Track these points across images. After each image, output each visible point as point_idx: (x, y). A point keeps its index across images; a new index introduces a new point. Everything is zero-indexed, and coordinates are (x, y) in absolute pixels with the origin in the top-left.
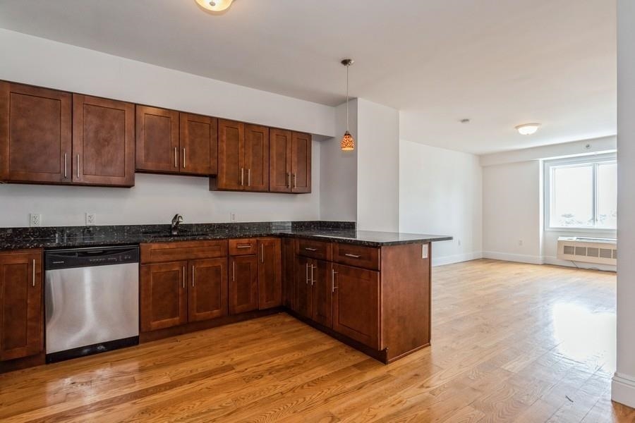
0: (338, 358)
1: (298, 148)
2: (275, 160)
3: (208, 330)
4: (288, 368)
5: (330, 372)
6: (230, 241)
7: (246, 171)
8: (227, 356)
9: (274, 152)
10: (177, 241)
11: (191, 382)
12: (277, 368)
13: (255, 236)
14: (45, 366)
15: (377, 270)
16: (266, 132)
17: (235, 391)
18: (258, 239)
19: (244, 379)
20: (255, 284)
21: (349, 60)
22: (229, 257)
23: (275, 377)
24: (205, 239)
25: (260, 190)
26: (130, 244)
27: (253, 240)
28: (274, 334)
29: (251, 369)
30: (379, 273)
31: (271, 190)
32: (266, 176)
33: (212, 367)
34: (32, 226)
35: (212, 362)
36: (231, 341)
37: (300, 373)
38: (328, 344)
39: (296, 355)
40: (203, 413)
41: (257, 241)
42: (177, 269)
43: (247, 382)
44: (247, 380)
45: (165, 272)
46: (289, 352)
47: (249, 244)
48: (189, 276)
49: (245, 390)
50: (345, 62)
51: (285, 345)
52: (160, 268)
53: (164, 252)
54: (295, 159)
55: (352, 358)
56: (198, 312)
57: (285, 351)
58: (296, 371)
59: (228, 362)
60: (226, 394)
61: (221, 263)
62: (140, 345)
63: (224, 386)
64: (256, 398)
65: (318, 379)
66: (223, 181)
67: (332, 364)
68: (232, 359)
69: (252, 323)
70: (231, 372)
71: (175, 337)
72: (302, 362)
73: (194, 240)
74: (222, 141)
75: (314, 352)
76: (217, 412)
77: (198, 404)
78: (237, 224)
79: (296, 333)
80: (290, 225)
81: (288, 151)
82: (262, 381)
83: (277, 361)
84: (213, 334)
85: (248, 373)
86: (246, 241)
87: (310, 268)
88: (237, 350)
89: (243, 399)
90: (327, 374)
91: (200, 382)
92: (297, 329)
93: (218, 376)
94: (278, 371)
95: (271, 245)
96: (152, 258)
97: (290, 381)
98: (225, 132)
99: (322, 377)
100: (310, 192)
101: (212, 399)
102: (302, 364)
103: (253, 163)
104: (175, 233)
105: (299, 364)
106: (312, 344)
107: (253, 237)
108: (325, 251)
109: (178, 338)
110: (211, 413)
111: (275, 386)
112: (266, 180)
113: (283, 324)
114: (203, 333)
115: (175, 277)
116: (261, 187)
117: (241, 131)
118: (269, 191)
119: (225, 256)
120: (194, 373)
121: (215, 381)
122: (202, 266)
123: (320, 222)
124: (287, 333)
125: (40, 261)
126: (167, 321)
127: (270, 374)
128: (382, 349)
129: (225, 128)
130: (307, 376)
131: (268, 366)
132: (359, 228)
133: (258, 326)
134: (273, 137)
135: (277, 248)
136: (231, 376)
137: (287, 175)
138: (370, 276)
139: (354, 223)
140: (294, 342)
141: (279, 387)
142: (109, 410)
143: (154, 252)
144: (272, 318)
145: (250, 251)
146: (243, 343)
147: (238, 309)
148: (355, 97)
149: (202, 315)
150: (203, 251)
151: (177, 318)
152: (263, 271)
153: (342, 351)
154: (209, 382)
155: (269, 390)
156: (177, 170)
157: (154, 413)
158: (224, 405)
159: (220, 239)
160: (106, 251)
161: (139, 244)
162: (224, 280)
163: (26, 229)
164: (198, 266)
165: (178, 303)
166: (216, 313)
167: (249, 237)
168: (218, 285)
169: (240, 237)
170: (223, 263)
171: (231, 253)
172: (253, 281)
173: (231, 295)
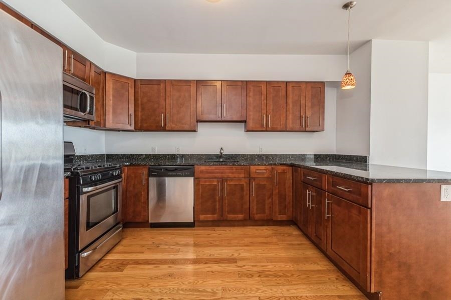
0: (325, 283)
1: (312, 95)
2: (291, 106)
3: (236, 228)
4: (276, 276)
5: (312, 295)
6: (251, 167)
7: (267, 116)
8: (237, 251)
9: (290, 101)
10: (216, 165)
11: (206, 263)
12: (267, 273)
13: (271, 165)
14: (150, 229)
15: (368, 208)
16: (283, 86)
17: (228, 282)
18: (273, 166)
19: (239, 274)
20: (270, 200)
21: (351, 3)
22: (250, 178)
23: (261, 280)
24: (233, 165)
25: (278, 130)
26: (189, 166)
27: (269, 167)
28: (279, 242)
29: (248, 267)
30: (369, 211)
31: (287, 130)
32: (283, 119)
33: (224, 256)
34: (153, 153)
35: (225, 252)
36: (245, 239)
37: (284, 285)
38: (322, 265)
39: (289, 267)
40: (199, 291)
41: (272, 168)
42: (216, 183)
43: (239, 277)
44: (241, 275)
45: (208, 185)
46: (282, 262)
47: (266, 170)
48: (222, 190)
49: (234, 283)
50: (346, 6)
51: (283, 254)
52: (205, 182)
53: (208, 172)
54: (309, 104)
55: (341, 287)
56: (228, 214)
57: (280, 260)
58: (280, 282)
59: (236, 255)
60: (221, 282)
61: (244, 182)
62: (195, 228)
63: (223, 274)
64: (239, 294)
65: (297, 297)
66: (251, 124)
67: (316, 287)
68: (240, 254)
69: (267, 229)
70: (233, 264)
71: (214, 228)
72: (289, 275)
73: (226, 165)
74: (250, 96)
75: (304, 269)
76: (208, 294)
77: (200, 282)
78: (264, 155)
79: (297, 246)
80: (313, 157)
81: (303, 98)
82: (250, 281)
83: (270, 266)
84: (237, 231)
85: (243, 270)
86: (263, 167)
87: (309, 194)
88: (245, 248)
89: (230, 290)
90: (308, 295)
91: (211, 265)
92: (299, 243)
93: (223, 265)
94: (266, 276)
95: (284, 172)
96: (201, 175)
97: (271, 290)
98: (252, 90)
99: (301, 297)
100: (323, 130)
101: (211, 282)
102: (289, 277)
103: (273, 110)
104: (222, 160)
105: (287, 276)
106: (306, 260)
107: (268, 165)
108: (321, 181)
109: (216, 228)
110: (205, 293)
111: (258, 289)
112: (283, 122)
113: (290, 235)
114: (232, 229)
115: (214, 189)
116: (279, 128)
117: (264, 88)
118: (286, 131)
119: (248, 178)
120: (212, 257)
121: (220, 267)
122: (232, 183)
123: (336, 155)
124: (290, 244)
125: (147, 173)
126: (209, 217)
127: (259, 276)
128: (373, 291)
129: (252, 87)
130: (288, 290)
131: (260, 269)
132: (371, 161)
133: (270, 232)
134: (290, 89)
135: (289, 175)
136: (232, 268)
137: (301, 117)
138: (360, 212)
139: (366, 157)
140: (292, 253)
141: (260, 291)
142: (157, 267)
143: (202, 172)
144: (284, 228)
145: (265, 176)
146: (252, 244)
147: (257, 216)
148: (370, 39)
149: (231, 216)
150: (232, 173)
151: (216, 216)
152: (277, 191)
153: (333, 276)
154: (216, 267)
155: (251, 290)
156: (220, 119)
157: (175, 278)
158: (215, 290)
159: (244, 165)
160: (176, 169)
161: (194, 166)
162: (246, 194)
163: (150, 155)
164: (228, 183)
165: (216, 205)
166: (240, 216)
167: (265, 165)
168: (242, 197)
169: (259, 165)
170: (246, 182)
171: (252, 176)
172: (269, 198)
173: (251, 205)
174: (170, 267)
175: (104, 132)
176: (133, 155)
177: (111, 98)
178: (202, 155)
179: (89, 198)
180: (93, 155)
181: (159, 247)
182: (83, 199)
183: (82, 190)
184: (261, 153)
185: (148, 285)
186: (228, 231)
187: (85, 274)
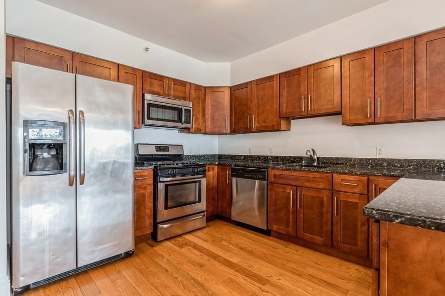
2: (426, 76)
6: (334, 175)
7: (376, 101)
8: (282, 275)
14: (234, 225)
16: (408, 46)
22: (333, 191)
25: (398, 120)
26: (262, 168)
27: (364, 178)
31: (417, 118)
32: (408, 101)
40: (204, 288)
41: (369, 180)
45: (281, 192)
47: (357, 182)
48: (295, 200)
53: (281, 177)
56: (304, 231)
59: (274, 278)
61: (325, 196)
62: (271, 237)
66: (348, 116)
70: (259, 285)
77: (213, 282)
88: (295, 277)
107: (360, 174)
112: (408, 106)
115: (288, 197)
116: (400, 116)
119: (330, 190)
122: (308, 194)
125: (230, 173)
126: (283, 229)
134: (422, 46)
143: (275, 176)
145: (357, 190)
149: (308, 236)
150: (309, 181)
157: (201, 269)
160: (252, 171)
161: (268, 168)
162: (328, 212)
163: (247, 156)
164: (304, 192)
165: (289, 217)
166: (318, 239)
167: (356, 174)
168: (321, 214)
169: (345, 173)
170: (327, 196)
171: (335, 188)
172: (363, 224)
173: (335, 228)
174: (209, 260)
175: (217, 136)
176: (235, 156)
177: (210, 107)
178: (295, 157)
179: (166, 187)
180: (205, 155)
181: (221, 241)
182: (161, 186)
183: (159, 180)
184: (379, 157)
185: (183, 265)
186: (300, 252)
187: (164, 240)
